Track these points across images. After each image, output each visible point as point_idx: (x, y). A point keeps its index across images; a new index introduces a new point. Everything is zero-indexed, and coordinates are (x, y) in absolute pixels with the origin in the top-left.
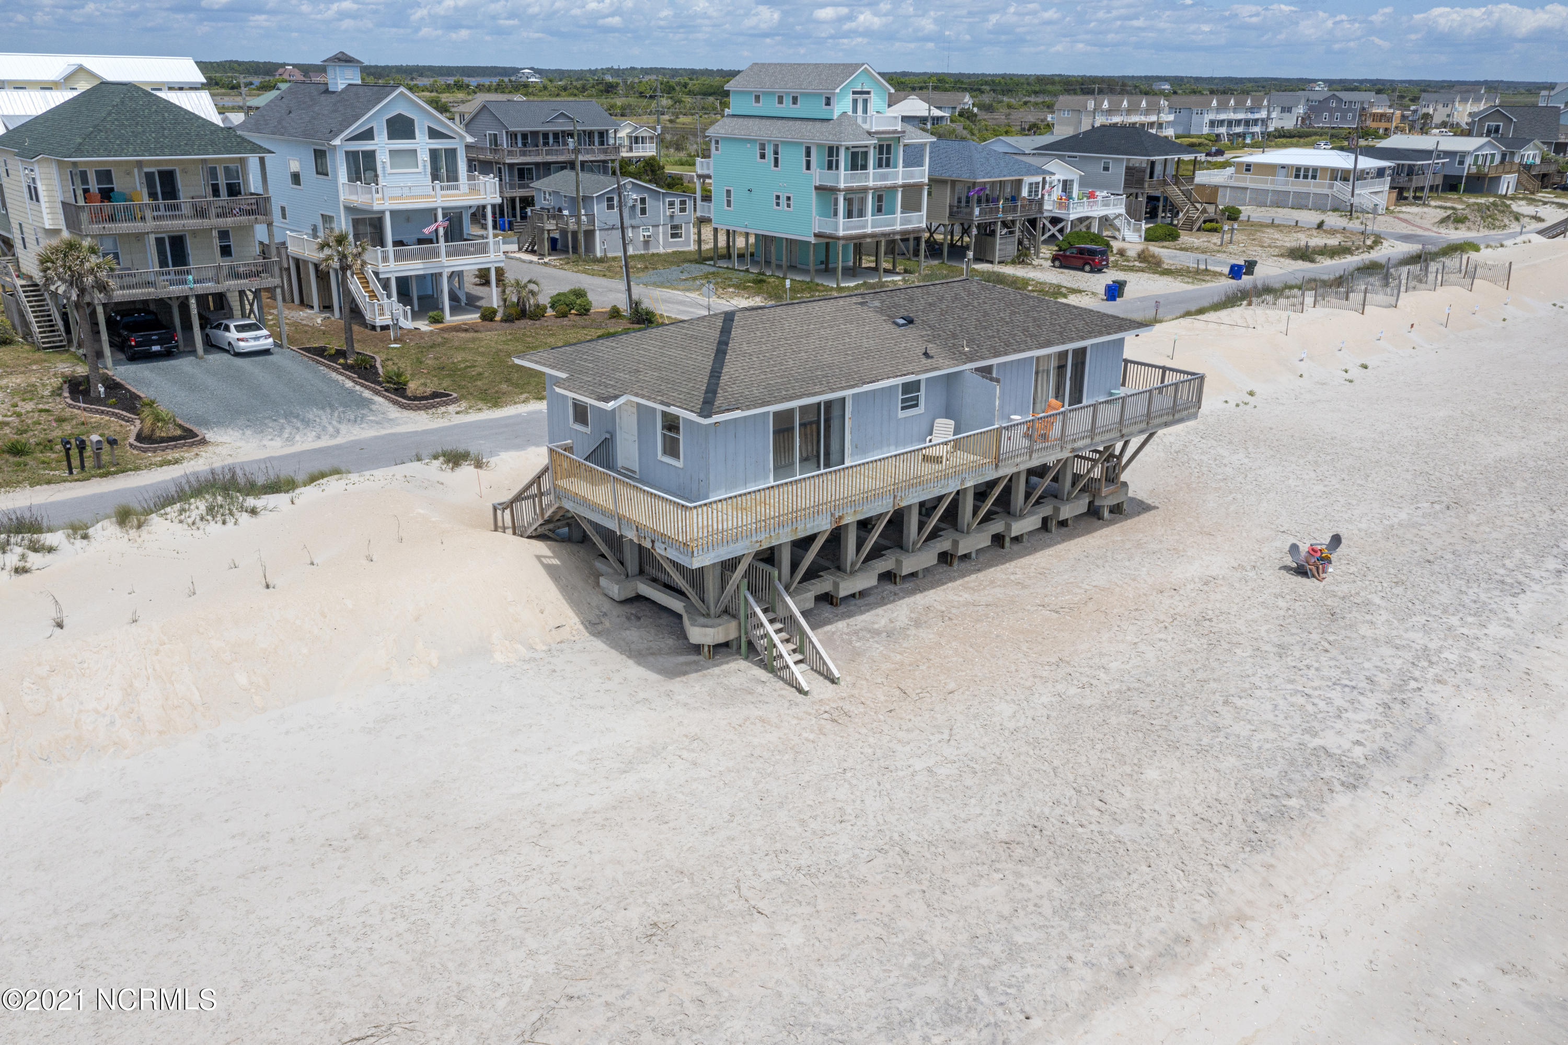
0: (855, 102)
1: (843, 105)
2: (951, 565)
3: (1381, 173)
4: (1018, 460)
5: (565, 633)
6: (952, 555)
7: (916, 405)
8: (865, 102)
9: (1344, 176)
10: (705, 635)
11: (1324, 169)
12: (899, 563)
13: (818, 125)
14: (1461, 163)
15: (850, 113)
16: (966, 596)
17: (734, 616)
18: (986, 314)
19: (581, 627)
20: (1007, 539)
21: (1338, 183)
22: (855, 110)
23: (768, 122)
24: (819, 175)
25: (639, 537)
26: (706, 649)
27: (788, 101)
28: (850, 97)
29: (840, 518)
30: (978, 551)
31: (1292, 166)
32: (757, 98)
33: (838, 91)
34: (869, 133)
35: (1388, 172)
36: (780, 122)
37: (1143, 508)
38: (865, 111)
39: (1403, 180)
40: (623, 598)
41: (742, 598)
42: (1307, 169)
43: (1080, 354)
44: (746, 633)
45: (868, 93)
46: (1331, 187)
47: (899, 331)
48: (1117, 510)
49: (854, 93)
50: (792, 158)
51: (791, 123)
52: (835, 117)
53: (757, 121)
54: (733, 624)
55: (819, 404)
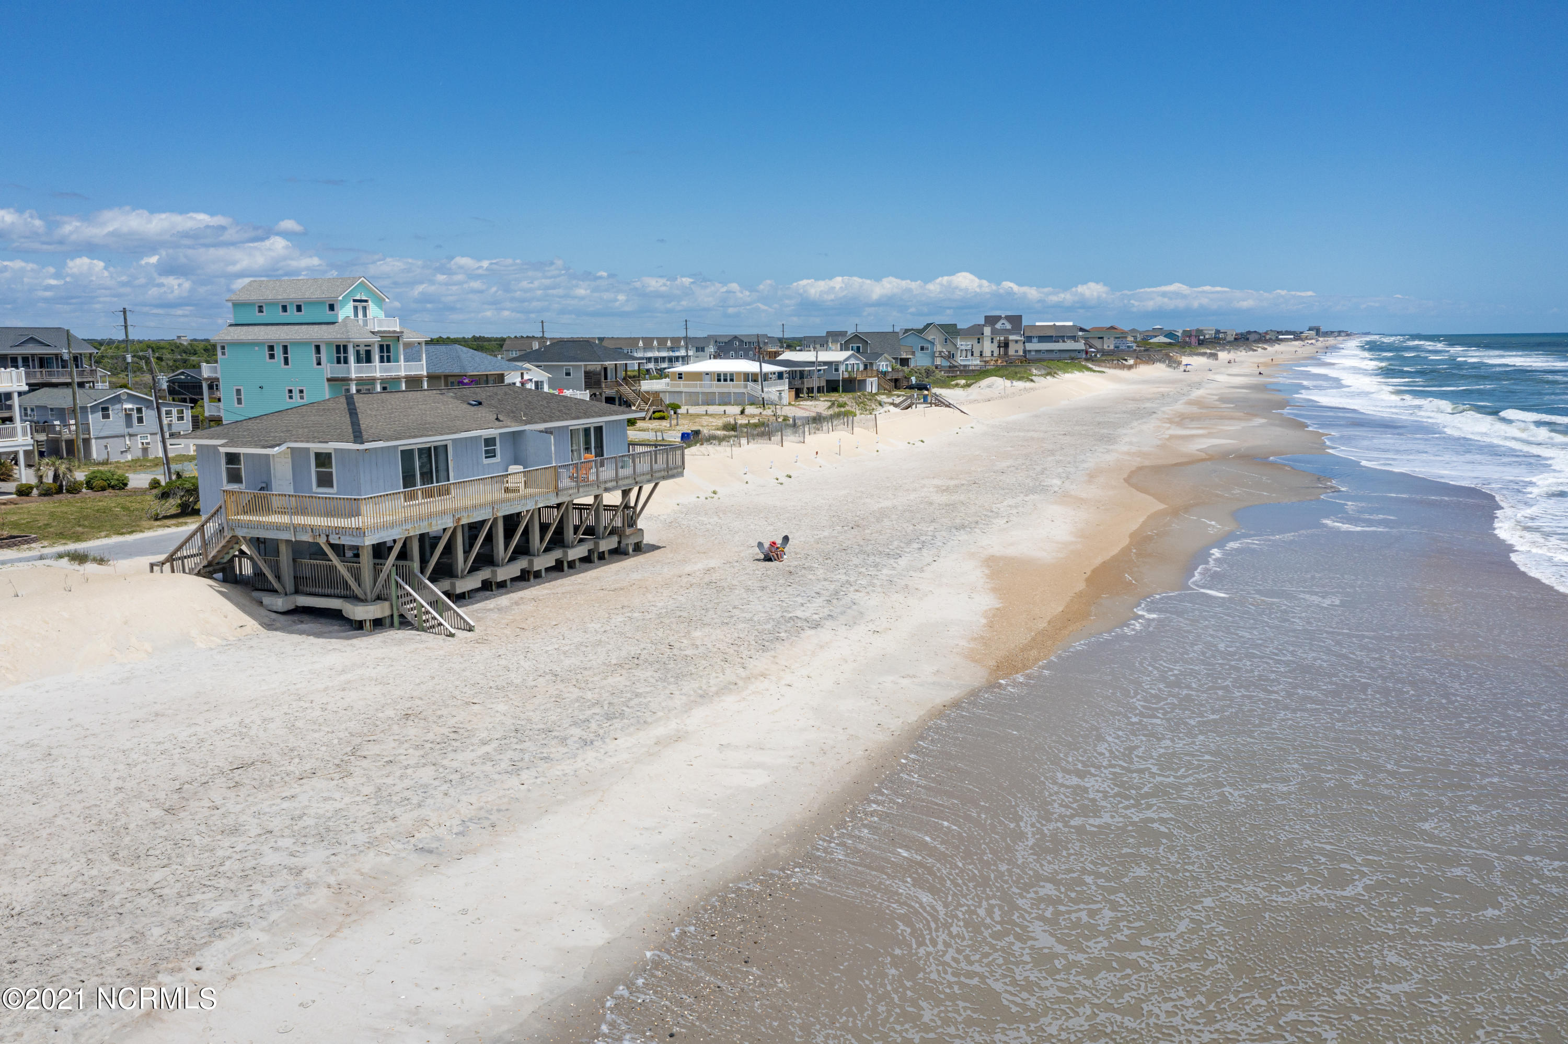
0: (356, 308)
1: (345, 312)
2: (529, 580)
3: (780, 376)
4: (571, 492)
5: (248, 630)
6: (529, 572)
7: (495, 456)
8: (365, 309)
9: (752, 378)
10: (367, 612)
11: (739, 373)
12: (494, 573)
13: (324, 327)
14: (837, 370)
15: (352, 317)
17: (386, 600)
18: (530, 402)
19: (260, 627)
20: (565, 564)
21: (750, 384)
22: (356, 315)
23: (274, 328)
24: (329, 369)
25: (314, 537)
26: (368, 624)
27: (292, 310)
28: (352, 304)
29: (459, 519)
30: (547, 570)
31: (714, 373)
32: (261, 309)
33: (340, 298)
34: (373, 333)
35: (785, 375)
36: (285, 327)
37: (654, 548)
38: (365, 315)
39: (797, 383)
40: (285, 609)
41: (393, 582)
42: (725, 375)
43: (599, 430)
44: (398, 609)
45: (366, 301)
46: (746, 387)
47: (473, 408)
48: (638, 548)
49: (355, 301)
50: (303, 359)
51: (297, 327)
52: (340, 320)
53: (263, 328)
54: (386, 604)
55: (430, 448)
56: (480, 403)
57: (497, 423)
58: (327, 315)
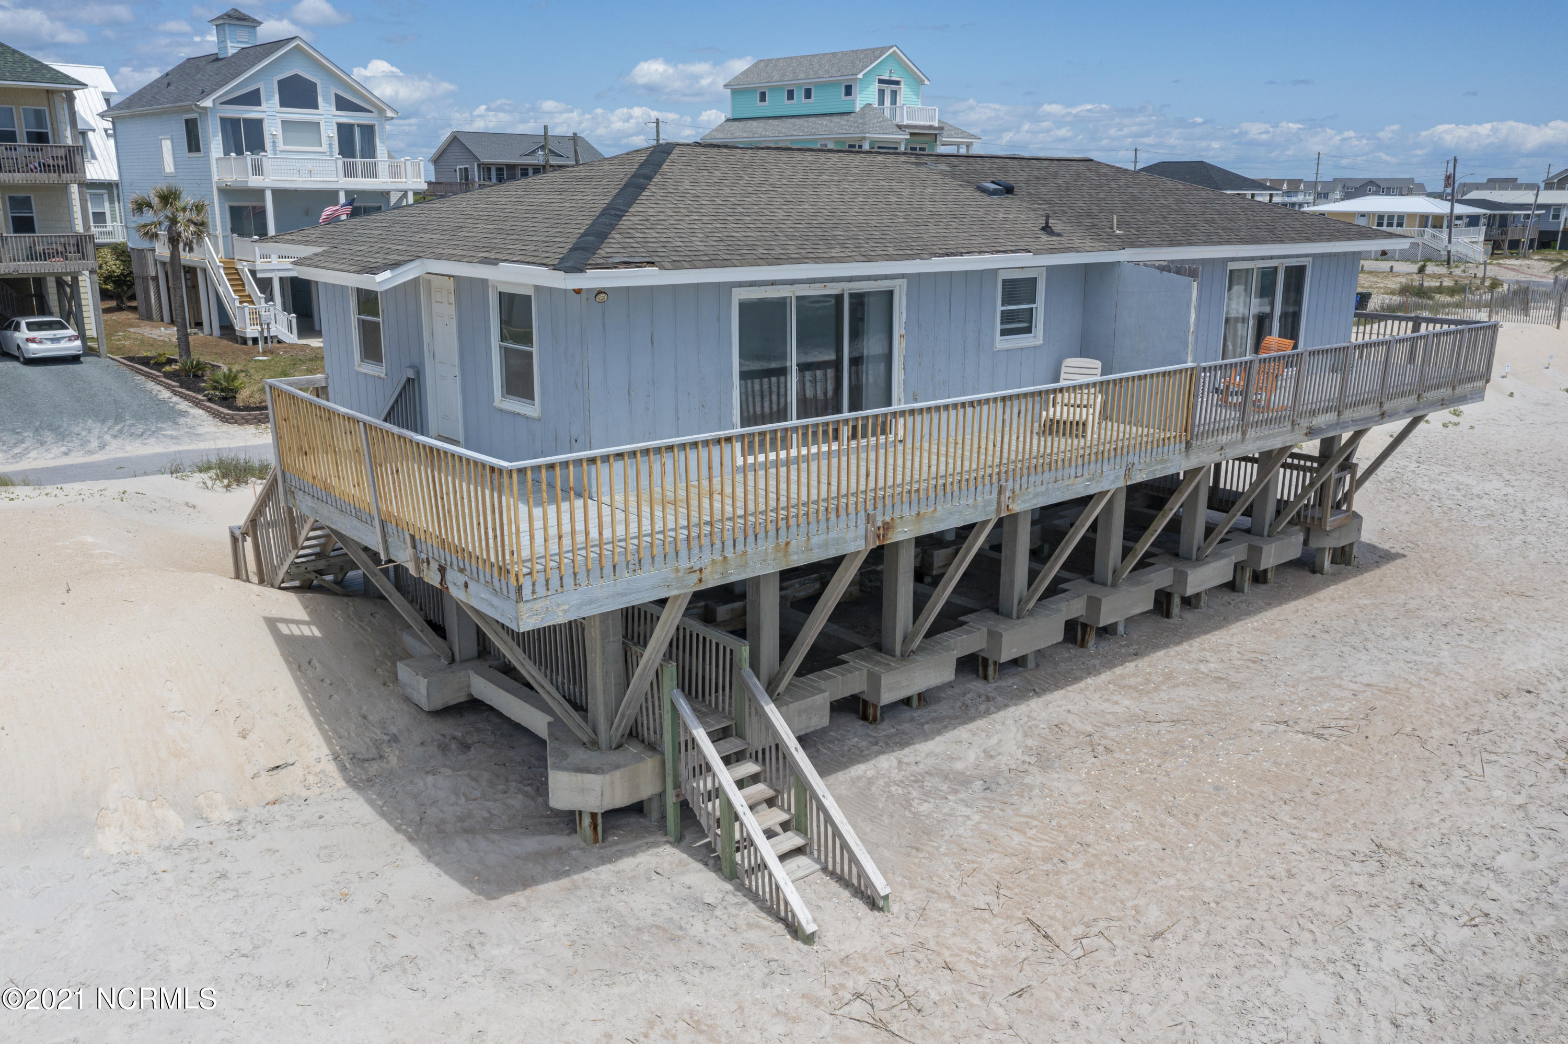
0: (882, 93)
1: (867, 96)
2: (1083, 644)
3: (1473, 221)
4: (1224, 439)
5: (289, 781)
6: (1085, 626)
7: (1028, 330)
8: (894, 94)
9: (1437, 221)
10: (583, 791)
11: (1412, 216)
12: (994, 637)
13: (836, 119)
14: (1556, 216)
15: (876, 105)
16: (1126, 704)
17: (653, 747)
19: (331, 768)
20: (1176, 601)
21: (1429, 230)
22: (881, 101)
23: (775, 122)
25: (418, 561)
26: (587, 821)
27: (799, 95)
28: (876, 86)
29: (887, 527)
30: (1129, 621)
31: (1374, 214)
32: (763, 97)
33: (860, 76)
34: (900, 127)
35: (1483, 221)
36: (789, 121)
37: (1382, 557)
38: (894, 101)
39: (1496, 232)
40: (438, 704)
41: (667, 706)
42: (1391, 217)
43: (1296, 276)
44: (677, 785)
45: (897, 83)
46: (1422, 234)
47: (987, 200)
48: (1343, 556)
49: (881, 81)
51: (802, 120)
52: (857, 109)
53: (762, 122)
54: (648, 766)
55: (839, 298)
56: (1009, 190)
57: (1044, 238)
58: (838, 102)
